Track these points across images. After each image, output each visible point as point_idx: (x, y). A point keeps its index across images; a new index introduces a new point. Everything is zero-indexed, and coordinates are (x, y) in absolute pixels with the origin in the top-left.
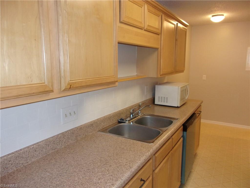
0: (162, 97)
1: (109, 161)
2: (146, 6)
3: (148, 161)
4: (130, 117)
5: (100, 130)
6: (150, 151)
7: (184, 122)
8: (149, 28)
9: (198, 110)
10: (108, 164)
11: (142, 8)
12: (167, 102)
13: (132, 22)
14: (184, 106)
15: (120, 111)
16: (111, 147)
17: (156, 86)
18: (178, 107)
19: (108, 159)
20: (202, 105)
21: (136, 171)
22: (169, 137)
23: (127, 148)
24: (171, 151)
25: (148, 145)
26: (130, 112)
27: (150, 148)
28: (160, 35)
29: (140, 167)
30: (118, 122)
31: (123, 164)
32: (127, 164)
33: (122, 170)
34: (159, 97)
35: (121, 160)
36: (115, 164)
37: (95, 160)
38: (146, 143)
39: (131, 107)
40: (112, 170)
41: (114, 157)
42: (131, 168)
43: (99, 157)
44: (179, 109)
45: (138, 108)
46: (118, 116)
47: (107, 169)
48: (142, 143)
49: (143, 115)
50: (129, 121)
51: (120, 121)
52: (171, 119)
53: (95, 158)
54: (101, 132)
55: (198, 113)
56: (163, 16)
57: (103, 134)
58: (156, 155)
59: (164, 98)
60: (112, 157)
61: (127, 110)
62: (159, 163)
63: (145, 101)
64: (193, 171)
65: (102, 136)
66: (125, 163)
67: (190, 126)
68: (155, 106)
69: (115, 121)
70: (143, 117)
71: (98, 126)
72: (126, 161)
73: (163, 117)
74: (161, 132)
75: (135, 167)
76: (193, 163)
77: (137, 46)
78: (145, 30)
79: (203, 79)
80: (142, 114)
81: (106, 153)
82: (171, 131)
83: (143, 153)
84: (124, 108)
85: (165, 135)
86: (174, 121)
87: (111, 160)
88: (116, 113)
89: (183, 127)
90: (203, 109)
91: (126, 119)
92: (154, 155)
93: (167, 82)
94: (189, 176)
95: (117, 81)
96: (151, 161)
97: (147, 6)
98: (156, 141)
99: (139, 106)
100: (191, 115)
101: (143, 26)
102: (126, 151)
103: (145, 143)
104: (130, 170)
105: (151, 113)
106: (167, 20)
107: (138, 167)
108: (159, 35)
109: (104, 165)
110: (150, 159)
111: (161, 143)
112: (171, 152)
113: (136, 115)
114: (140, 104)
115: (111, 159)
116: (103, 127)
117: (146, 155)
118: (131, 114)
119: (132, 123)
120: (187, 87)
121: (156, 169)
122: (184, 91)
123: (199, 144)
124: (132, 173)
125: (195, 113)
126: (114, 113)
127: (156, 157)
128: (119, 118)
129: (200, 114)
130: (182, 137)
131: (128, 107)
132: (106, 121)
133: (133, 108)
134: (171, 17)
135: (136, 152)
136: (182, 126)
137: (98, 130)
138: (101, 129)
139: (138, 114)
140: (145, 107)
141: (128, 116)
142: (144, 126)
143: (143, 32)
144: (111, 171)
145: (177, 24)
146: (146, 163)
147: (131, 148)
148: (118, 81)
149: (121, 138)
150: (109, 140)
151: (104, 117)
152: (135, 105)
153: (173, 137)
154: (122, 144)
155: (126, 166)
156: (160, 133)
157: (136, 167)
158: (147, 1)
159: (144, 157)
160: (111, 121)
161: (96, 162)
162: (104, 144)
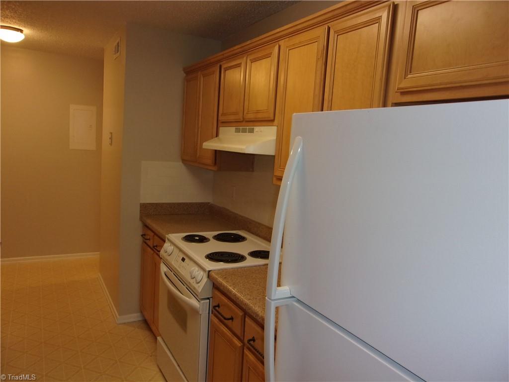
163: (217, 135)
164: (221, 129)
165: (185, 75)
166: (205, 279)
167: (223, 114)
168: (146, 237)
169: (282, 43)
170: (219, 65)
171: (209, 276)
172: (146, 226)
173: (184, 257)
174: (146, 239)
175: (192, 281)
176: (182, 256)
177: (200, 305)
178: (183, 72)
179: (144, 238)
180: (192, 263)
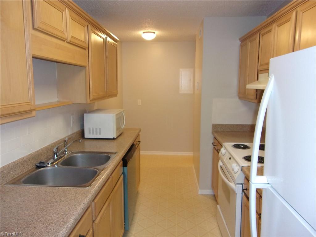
0: (93, 129)
1: (31, 222)
2: (67, 11)
3: (87, 209)
4: (53, 158)
5: (8, 182)
6: (89, 196)
7: (123, 156)
8: (73, 40)
9: (137, 140)
10: (31, 225)
11: (62, 13)
12: (100, 134)
13: (50, 30)
14: (121, 137)
15: (38, 152)
16: (31, 202)
17: (85, 115)
18: (114, 139)
19: (29, 219)
20: (140, 133)
21: (73, 226)
22: (109, 176)
23: (56, 199)
24: (111, 192)
25: (84, 190)
26: (53, 152)
27: (88, 193)
28: (87, 50)
29: (77, 220)
30: (36, 167)
31: (54, 221)
32: (60, 219)
33: (54, 229)
34: (89, 129)
35: (50, 216)
36: (41, 223)
37: (8, 226)
38: (82, 188)
39: (53, 145)
40: (38, 232)
41: (39, 214)
42: (66, 223)
43: (14, 220)
44: (115, 141)
45: (64, 145)
46: (35, 159)
47: (30, 234)
48: (76, 189)
49: (71, 153)
50: (52, 163)
51: (39, 165)
52: (108, 154)
53: (8, 222)
54: (10, 184)
55: (137, 144)
56: (89, 26)
57: (15, 187)
58: (96, 201)
59: (96, 129)
60: (35, 216)
61: (47, 149)
62: (99, 211)
63: (72, 135)
64: (136, 212)
65: (13, 190)
66: (56, 219)
67: (131, 159)
68: (84, 140)
69: (31, 166)
70: (71, 156)
71: (6, 176)
72: (57, 216)
73: (97, 153)
74: (98, 171)
75: (71, 221)
76: (136, 203)
77: (57, 62)
78: (68, 43)
79: (138, 104)
80: (69, 152)
81: (24, 212)
82: (110, 168)
83: (80, 201)
84: (44, 148)
85: (103, 175)
86: (112, 156)
87: (35, 220)
88: (32, 154)
89: (123, 162)
90: (141, 139)
91: (48, 161)
92: (93, 201)
93: (97, 109)
94: (132, 220)
95: (34, 110)
96: (90, 209)
97: (69, 11)
98: (93, 184)
99: (65, 142)
100: (130, 147)
101: (65, 36)
102: (55, 203)
103: (80, 188)
104: (65, 227)
105: (82, 150)
106: (94, 32)
107: (75, 220)
108: (85, 49)
109: (25, 229)
110: (89, 206)
111: (100, 184)
112: (112, 194)
113: (62, 154)
114: (66, 139)
115: (34, 218)
116: (12, 178)
117: (84, 202)
118: (54, 153)
119: (57, 166)
120: (122, 113)
121: (96, 218)
122: (119, 119)
123: (140, 181)
124: (68, 230)
125: (134, 144)
126: (30, 155)
127: (95, 203)
128: (37, 161)
129: (139, 144)
130: (122, 174)
131: (49, 146)
132: (17, 168)
133: (56, 146)
134: (98, 28)
135: (70, 201)
136: (121, 160)
137: (5, 183)
138: (10, 180)
139: (64, 153)
140: (73, 142)
141: (50, 157)
142: (75, 167)
143: (65, 44)
144: (37, 234)
145: (106, 38)
146: (85, 213)
147: (61, 198)
148: (36, 110)
149: (44, 188)
150: (26, 193)
151: (14, 162)
152: (59, 142)
153: (113, 175)
154: (48, 196)
155: (58, 222)
156: (96, 172)
157: (73, 220)
158: (64, 2)
159: (82, 205)
160: (25, 166)
161: (10, 228)
162: (19, 201)
163: (257, 80)
164: (260, 75)
165: (240, 43)
166: (240, 172)
167: (261, 65)
168: (215, 144)
169: (298, 9)
170: (259, 33)
171: (242, 170)
172: (215, 138)
173: (231, 157)
174: (215, 146)
175: (232, 172)
176: (230, 156)
177: (236, 187)
178: (239, 41)
179: (213, 145)
180: (234, 161)
